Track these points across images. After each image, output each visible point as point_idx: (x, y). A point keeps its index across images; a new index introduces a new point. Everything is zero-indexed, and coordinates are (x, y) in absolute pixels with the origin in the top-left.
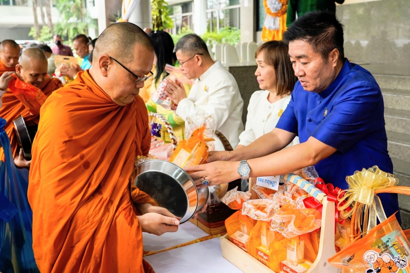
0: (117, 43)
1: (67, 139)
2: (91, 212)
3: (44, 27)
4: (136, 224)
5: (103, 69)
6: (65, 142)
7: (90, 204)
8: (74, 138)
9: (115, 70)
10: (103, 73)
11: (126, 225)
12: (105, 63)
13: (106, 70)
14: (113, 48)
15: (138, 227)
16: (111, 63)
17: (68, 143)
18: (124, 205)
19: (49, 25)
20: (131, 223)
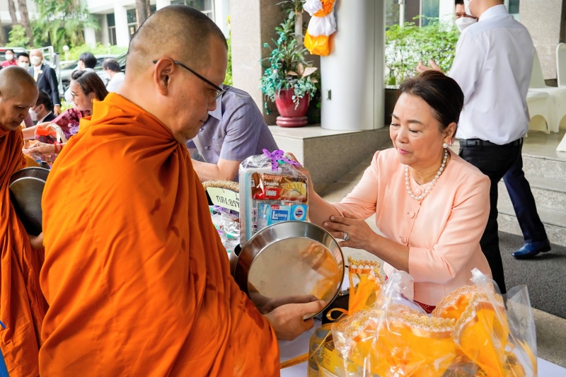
0: (182, 37)
3: (15, 27)
5: (161, 82)
6: (153, 211)
10: (162, 89)
13: (166, 84)
14: (177, 45)
16: (175, 71)
19: (23, 23)
20: (261, 325)
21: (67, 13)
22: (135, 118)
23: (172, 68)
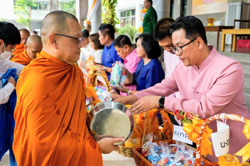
1: (46, 96)
8: (50, 95)
11: (92, 149)
13: (56, 44)
20: (95, 147)
22: (47, 59)
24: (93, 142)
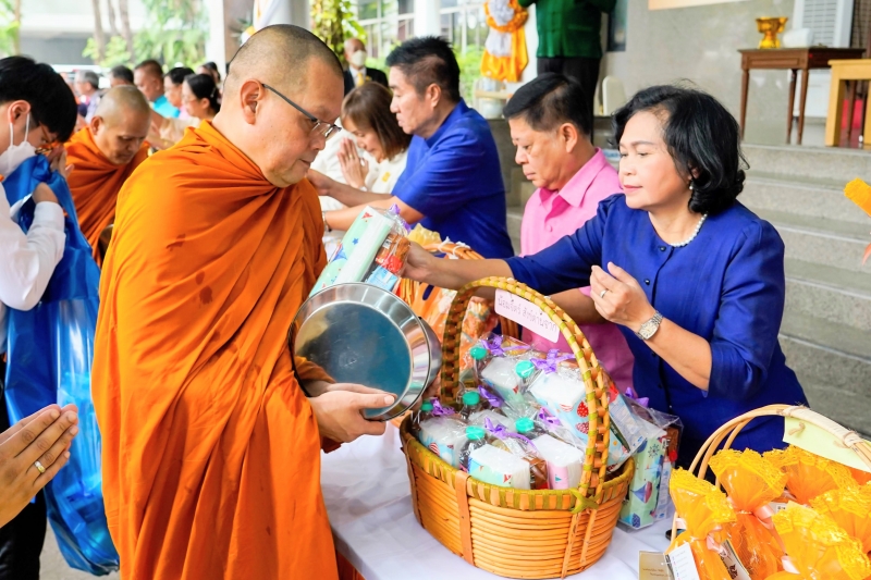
1: (174, 241)
2: (214, 385)
3: (115, 39)
4: (305, 413)
5: (248, 108)
6: (171, 246)
7: (213, 369)
8: (187, 239)
9: (271, 109)
10: (248, 116)
11: (287, 414)
12: (252, 96)
13: (254, 110)
15: (311, 417)
16: (264, 95)
17: (176, 248)
18: (281, 376)
19: (124, 35)
20: (297, 410)
21: (185, 21)
23: (260, 93)
24: (293, 394)
